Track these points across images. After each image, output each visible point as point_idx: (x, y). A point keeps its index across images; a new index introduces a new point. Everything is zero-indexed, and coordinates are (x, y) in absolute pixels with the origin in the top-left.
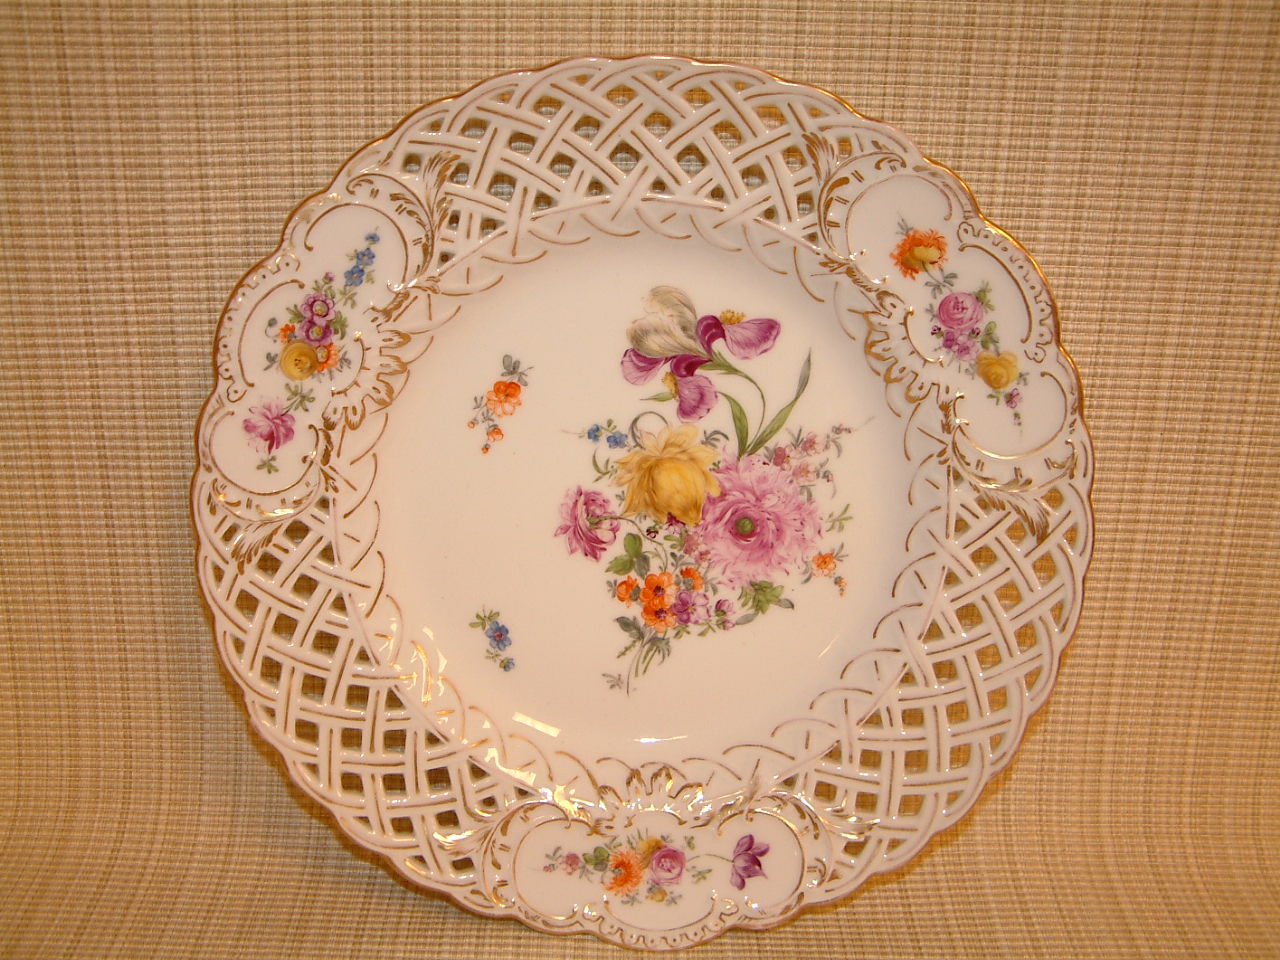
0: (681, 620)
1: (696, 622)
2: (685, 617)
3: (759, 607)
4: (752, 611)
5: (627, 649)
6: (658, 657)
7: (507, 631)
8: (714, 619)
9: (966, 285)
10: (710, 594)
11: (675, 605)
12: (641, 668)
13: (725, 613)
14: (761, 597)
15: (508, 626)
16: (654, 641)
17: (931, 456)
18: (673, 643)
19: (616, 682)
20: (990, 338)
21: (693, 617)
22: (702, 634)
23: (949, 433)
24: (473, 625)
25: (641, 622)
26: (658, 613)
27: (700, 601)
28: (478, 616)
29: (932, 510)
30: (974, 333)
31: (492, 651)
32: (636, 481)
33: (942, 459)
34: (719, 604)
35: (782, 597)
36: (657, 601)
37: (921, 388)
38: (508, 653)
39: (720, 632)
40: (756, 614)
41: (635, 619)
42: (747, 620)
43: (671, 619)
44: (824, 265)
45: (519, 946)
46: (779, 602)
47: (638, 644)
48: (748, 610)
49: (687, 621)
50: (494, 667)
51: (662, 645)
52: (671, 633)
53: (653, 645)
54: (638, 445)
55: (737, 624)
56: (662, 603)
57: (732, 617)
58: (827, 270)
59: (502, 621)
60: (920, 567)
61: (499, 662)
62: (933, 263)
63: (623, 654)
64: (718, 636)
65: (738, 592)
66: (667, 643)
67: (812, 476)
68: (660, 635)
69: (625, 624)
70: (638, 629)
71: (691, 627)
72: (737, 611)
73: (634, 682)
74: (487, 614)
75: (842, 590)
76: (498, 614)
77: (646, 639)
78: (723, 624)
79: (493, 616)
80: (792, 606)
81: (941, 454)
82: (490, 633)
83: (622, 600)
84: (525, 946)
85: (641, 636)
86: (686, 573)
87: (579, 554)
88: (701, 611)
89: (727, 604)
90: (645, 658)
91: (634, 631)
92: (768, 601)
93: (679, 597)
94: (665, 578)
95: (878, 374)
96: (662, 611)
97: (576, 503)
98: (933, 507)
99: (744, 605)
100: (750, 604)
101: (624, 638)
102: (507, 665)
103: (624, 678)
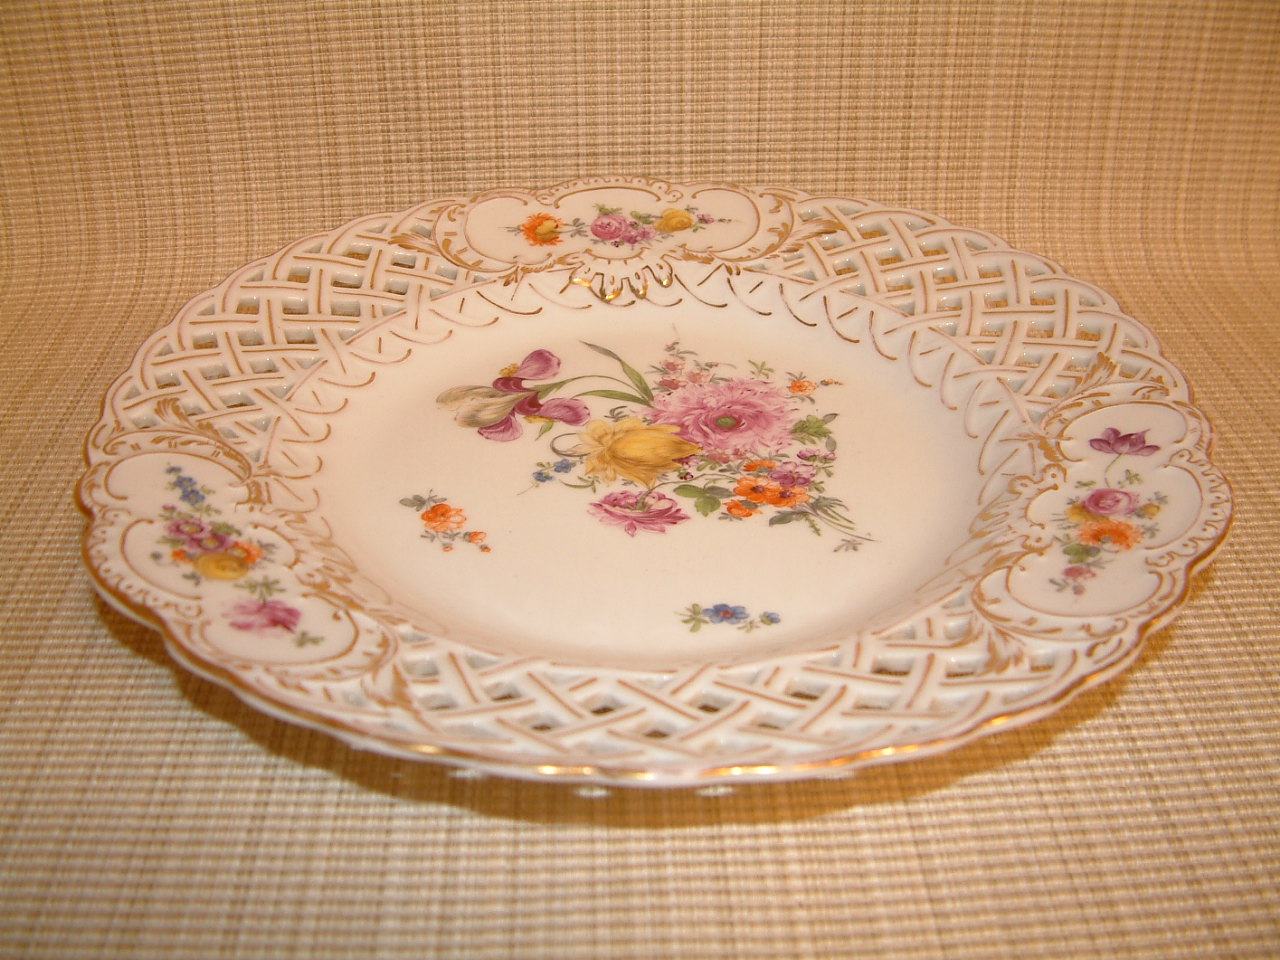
0: (803, 484)
1: (812, 475)
2: (801, 481)
3: (822, 434)
5: (813, 526)
6: (837, 508)
8: (817, 464)
9: (589, 217)
10: (786, 460)
11: (782, 483)
12: (843, 523)
13: (815, 455)
16: (816, 507)
17: (729, 281)
19: (851, 545)
20: (646, 219)
23: (712, 259)
26: (784, 496)
27: (789, 467)
29: (782, 292)
30: (633, 225)
32: (617, 468)
33: (735, 272)
34: (802, 457)
36: (769, 493)
37: (661, 268)
43: (797, 490)
44: (507, 284)
47: (812, 518)
51: (824, 503)
52: (814, 494)
53: (820, 508)
54: (581, 456)
56: (773, 491)
58: (513, 285)
60: (835, 312)
62: (557, 227)
63: (817, 531)
65: (796, 442)
67: (704, 373)
68: (811, 501)
72: (817, 448)
74: (689, 614)
77: (810, 511)
80: (835, 414)
81: (729, 271)
85: (804, 513)
86: (749, 468)
87: (670, 528)
88: (801, 470)
89: (805, 452)
90: (833, 517)
92: (819, 427)
93: (775, 479)
94: (744, 482)
95: (633, 302)
96: (783, 493)
97: (606, 511)
98: (778, 290)
100: (815, 438)
103: (849, 538)
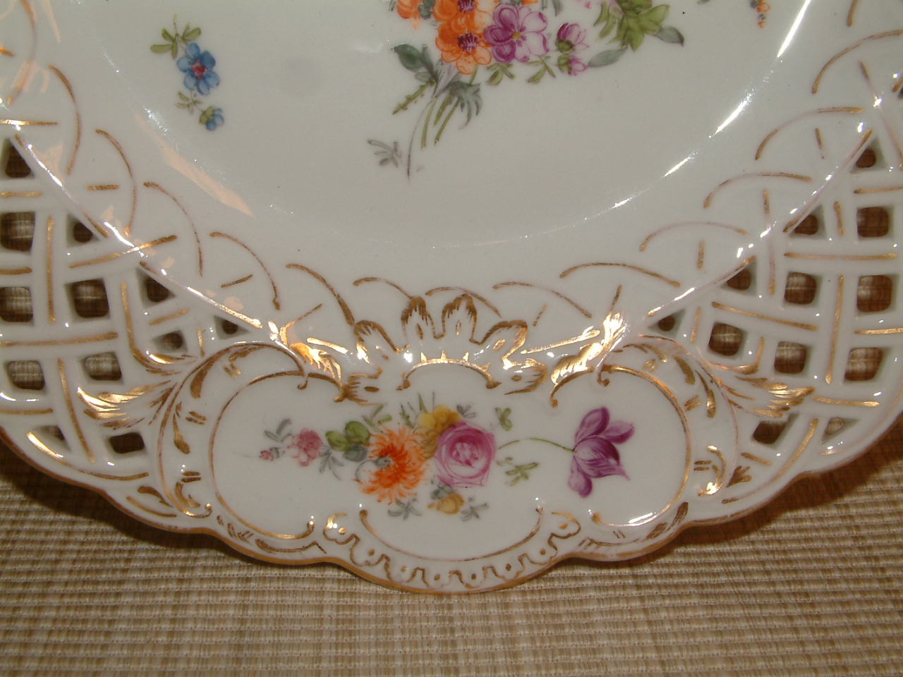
0: (500, 54)
1: (525, 60)
2: (507, 49)
3: (628, 39)
4: (616, 46)
5: (410, 99)
6: (459, 116)
7: (213, 62)
8: (554, 56)
10: (549, 12)
11: (491, 29)
12: (432, 132)
13: (571, 46)
14: (632, 23)
15: (216, 53)
16: (456, 88)
18: (487, 93)
19: (389, 155)
21: (520, 52)
22: (534, 80)
24: (156, 49)
25: (435, 54)
26: (461, 42)
27: (532, 24)
28: (165, 34)
31: (187, 93)
34: (563, 32)
35: (667, 23)
36: (461, 21)
38: (214, 99)
39: (562, 77)
40: (621, 51)
41: (425, 49)
42: (607, 60)
43: (483, 52)
45: (247, 593)
46: (660, 33)
47: (429, 92)
48: (609, 44)
49: (509, 57)
50: (191, 120)
51: (467, 95)
52: (483, 76)
53: (452, 94)
55: (591, 65)
56: (470, 22)
57: (584, 55)
59: (206, 43)
61: (197, 114)
63: (403, 107)
64: (560, 86)
65: (595, 11)
66: (476, 92)
68: (465, 79)
69: (409, 57)
70: (429, 67)
71: (517, 68)
72: (592, 44)
73: (419, 156)
74: (181, 34)
75: (762, 17)
76: (198, 31)
77: (443, 82)
78: (569, 65)
79: (189, 35)
80: (681, 40)
82: (185, 64)
83: (405, 15)
84: (256, 593)
85: (434, 78)
88: (533, 41)
89: (575, 31)
90: (439, 115)
91: (423, 70)
92: (644, 30)
93: (499, 16)
96: (469, 38)
99: (603, 34)
100: (614, 32)
101: (407, 81)
102: (211, 120)
103: (403, 148)
